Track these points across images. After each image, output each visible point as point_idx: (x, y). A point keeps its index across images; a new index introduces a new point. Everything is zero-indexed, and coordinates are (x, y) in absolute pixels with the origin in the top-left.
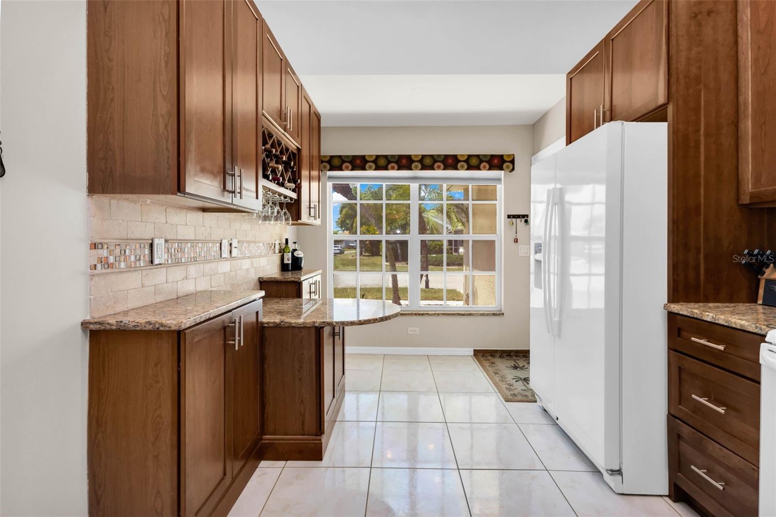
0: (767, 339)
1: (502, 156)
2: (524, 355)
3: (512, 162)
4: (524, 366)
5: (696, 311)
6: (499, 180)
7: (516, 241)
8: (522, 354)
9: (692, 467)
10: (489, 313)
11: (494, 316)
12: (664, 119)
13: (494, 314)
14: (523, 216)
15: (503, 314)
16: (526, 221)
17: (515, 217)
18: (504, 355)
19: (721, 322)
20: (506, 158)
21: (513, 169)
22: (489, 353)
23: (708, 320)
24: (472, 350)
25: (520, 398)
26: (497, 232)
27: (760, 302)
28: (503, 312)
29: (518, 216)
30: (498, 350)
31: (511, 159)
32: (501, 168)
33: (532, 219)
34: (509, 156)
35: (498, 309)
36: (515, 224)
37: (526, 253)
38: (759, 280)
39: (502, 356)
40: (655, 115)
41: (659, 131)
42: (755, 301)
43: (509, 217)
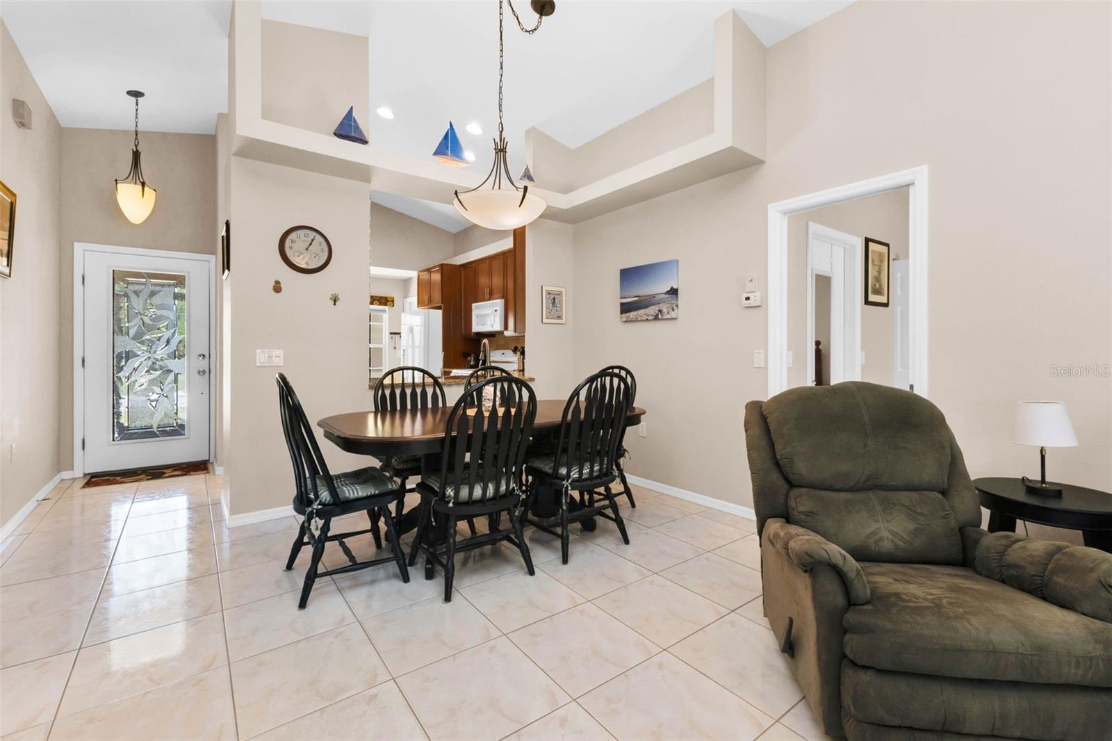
1: (386, 298)
3: (393, 301)
6: (385, 311)
7: (395, 348)
12: (441, 309)
14: (398, 333)
16: (399, 336)
17: (394, 334)
20: (389, 299)
21: (393, 306)
26: (384, 342)
29: (396, 334)
32: (386, 304)
33: (402, 334)
34: (390, 298)
36: (394, 338)
40: (439, 308)
41: (440, 312)
43: (391, 333)
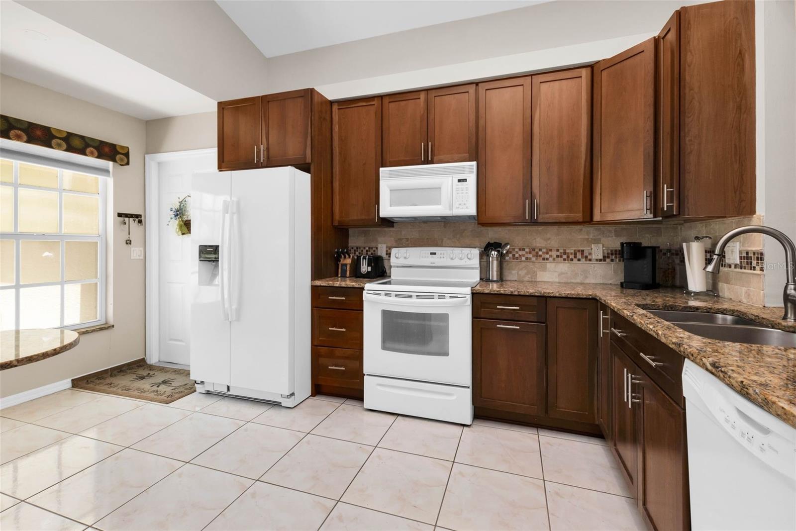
0: (365, 289)
1: (112, 146)
2: (138, 365)
3: (127, 155)
4: (149, 374)
5: (330, 282)
6: (108, 171)
7: (129, 242)
8: (136, 366)
9: (329, 367)
10: (94, 328)
11: (101, 331)
13: (101, 329)
14: (138, 216)
15: (113, 326)
16: (140, 222)
17: (127, 216)
18: (115, 372)
19: (343, 286)
20: (118, 149)
21: (128, 164)
22: (93, 377)
23: (337, 286)
24: (69, 380)
25: (177, 396)
27: (339, 276)
28: (111, 322)
29: (131, 216)
30: (108, 369)
31: (125, 152)
32: (112, 159)
34: (123, 147)
35: (103, 321)
36: (127, 223)
37: (139, 256)
38: (338, 265)
39: (113, 375)
42: (337, 275)
43: (120, 215)
